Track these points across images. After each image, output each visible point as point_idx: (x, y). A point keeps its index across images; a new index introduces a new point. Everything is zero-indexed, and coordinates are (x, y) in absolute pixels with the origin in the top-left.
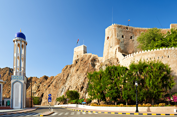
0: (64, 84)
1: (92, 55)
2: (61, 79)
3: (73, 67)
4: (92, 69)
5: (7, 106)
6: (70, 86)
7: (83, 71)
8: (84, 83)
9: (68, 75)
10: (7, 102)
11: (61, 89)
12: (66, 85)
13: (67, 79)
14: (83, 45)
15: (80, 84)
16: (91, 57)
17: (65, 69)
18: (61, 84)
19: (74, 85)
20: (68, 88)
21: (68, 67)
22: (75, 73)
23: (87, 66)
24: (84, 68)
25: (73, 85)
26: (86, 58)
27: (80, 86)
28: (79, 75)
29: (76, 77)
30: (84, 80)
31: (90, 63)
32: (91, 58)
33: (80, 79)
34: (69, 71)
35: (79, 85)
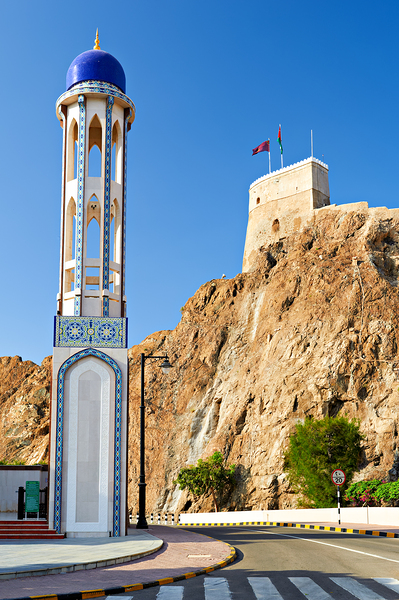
0: (203, 386)
1: (372, 211)
2: (182, 360)
3: (251, 287)
4: (385, 291)
5: (21, 516)
6: (251, 400)
7: (325, 305)
8: (343, 378)
9: (224, 337)
10: (21, 491)
11: (188, 419)
12: (218, 396)
13: (216, 357)
14: (310, 159)
15: (322, 383)
16: (368, 224)
17: (201, 303)
18: (187, 388)
19: (278, 392)
20: (239, 412)
21: (222, 291)
22: (273, 319)
23: (349, 275)
24: (330, 288)
25: (272, 389)
26: (336, 235)
27: (317, 398)
28: (302, 329)
29: (286, 344)
30: (343, 362)
31: (367, 257)
32: (365, 231)
33: (317, 355)
34: (227, 312)
35: (311, 388)
